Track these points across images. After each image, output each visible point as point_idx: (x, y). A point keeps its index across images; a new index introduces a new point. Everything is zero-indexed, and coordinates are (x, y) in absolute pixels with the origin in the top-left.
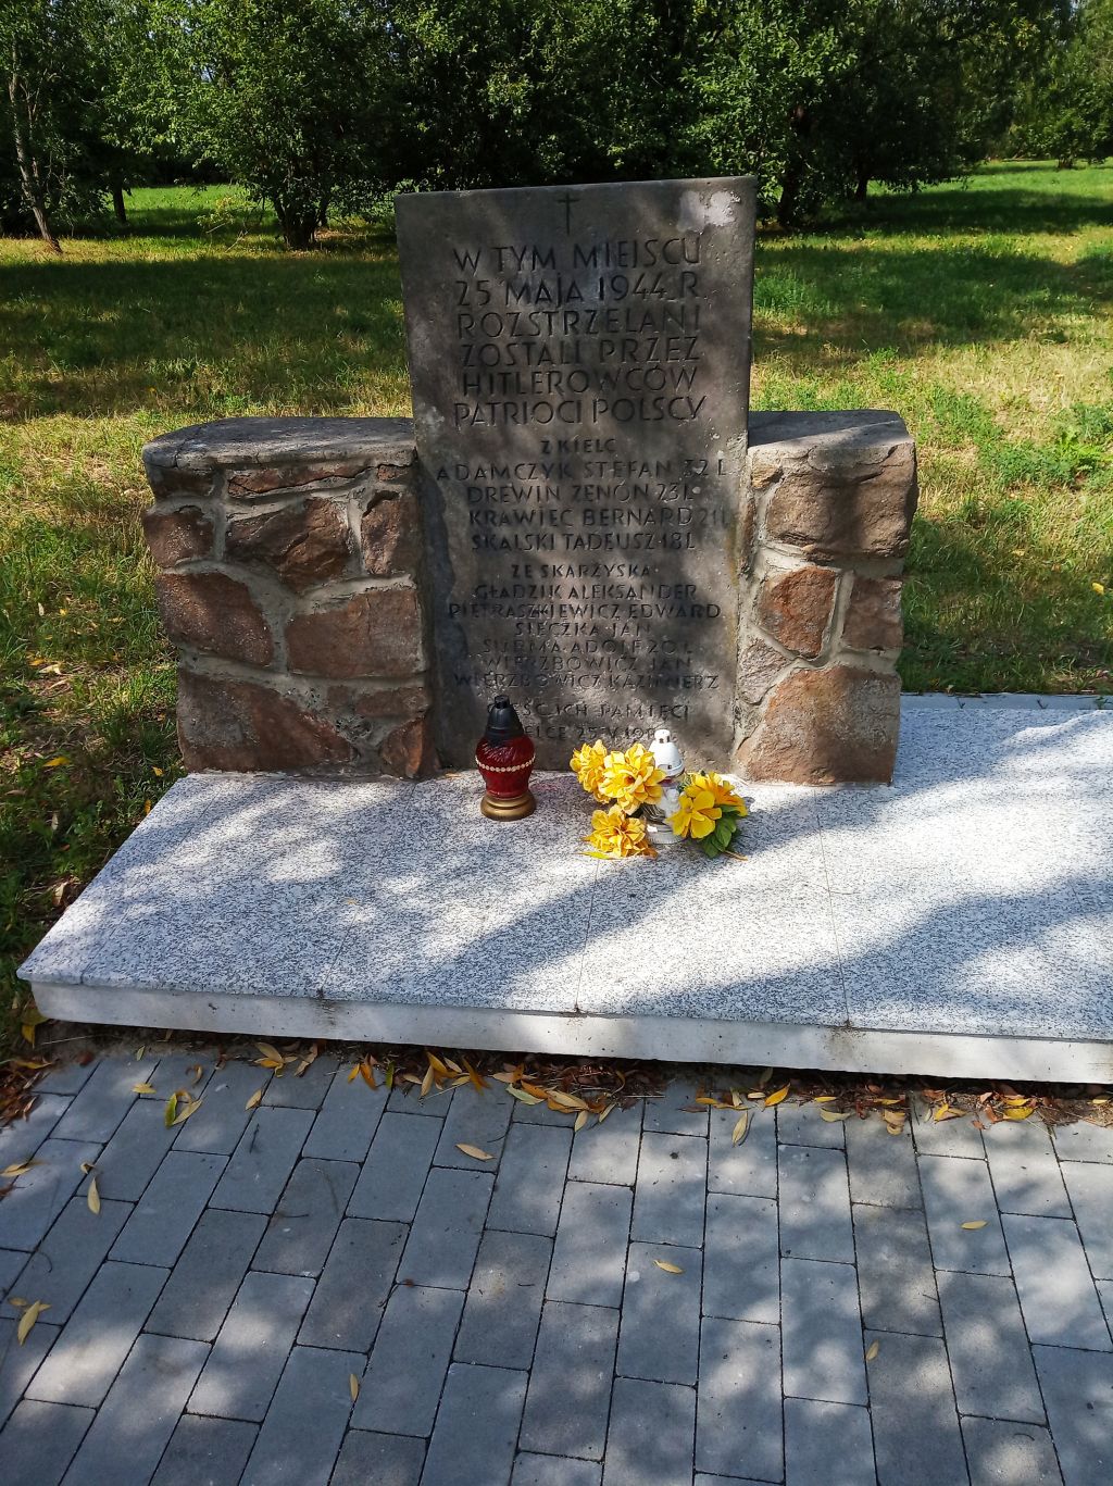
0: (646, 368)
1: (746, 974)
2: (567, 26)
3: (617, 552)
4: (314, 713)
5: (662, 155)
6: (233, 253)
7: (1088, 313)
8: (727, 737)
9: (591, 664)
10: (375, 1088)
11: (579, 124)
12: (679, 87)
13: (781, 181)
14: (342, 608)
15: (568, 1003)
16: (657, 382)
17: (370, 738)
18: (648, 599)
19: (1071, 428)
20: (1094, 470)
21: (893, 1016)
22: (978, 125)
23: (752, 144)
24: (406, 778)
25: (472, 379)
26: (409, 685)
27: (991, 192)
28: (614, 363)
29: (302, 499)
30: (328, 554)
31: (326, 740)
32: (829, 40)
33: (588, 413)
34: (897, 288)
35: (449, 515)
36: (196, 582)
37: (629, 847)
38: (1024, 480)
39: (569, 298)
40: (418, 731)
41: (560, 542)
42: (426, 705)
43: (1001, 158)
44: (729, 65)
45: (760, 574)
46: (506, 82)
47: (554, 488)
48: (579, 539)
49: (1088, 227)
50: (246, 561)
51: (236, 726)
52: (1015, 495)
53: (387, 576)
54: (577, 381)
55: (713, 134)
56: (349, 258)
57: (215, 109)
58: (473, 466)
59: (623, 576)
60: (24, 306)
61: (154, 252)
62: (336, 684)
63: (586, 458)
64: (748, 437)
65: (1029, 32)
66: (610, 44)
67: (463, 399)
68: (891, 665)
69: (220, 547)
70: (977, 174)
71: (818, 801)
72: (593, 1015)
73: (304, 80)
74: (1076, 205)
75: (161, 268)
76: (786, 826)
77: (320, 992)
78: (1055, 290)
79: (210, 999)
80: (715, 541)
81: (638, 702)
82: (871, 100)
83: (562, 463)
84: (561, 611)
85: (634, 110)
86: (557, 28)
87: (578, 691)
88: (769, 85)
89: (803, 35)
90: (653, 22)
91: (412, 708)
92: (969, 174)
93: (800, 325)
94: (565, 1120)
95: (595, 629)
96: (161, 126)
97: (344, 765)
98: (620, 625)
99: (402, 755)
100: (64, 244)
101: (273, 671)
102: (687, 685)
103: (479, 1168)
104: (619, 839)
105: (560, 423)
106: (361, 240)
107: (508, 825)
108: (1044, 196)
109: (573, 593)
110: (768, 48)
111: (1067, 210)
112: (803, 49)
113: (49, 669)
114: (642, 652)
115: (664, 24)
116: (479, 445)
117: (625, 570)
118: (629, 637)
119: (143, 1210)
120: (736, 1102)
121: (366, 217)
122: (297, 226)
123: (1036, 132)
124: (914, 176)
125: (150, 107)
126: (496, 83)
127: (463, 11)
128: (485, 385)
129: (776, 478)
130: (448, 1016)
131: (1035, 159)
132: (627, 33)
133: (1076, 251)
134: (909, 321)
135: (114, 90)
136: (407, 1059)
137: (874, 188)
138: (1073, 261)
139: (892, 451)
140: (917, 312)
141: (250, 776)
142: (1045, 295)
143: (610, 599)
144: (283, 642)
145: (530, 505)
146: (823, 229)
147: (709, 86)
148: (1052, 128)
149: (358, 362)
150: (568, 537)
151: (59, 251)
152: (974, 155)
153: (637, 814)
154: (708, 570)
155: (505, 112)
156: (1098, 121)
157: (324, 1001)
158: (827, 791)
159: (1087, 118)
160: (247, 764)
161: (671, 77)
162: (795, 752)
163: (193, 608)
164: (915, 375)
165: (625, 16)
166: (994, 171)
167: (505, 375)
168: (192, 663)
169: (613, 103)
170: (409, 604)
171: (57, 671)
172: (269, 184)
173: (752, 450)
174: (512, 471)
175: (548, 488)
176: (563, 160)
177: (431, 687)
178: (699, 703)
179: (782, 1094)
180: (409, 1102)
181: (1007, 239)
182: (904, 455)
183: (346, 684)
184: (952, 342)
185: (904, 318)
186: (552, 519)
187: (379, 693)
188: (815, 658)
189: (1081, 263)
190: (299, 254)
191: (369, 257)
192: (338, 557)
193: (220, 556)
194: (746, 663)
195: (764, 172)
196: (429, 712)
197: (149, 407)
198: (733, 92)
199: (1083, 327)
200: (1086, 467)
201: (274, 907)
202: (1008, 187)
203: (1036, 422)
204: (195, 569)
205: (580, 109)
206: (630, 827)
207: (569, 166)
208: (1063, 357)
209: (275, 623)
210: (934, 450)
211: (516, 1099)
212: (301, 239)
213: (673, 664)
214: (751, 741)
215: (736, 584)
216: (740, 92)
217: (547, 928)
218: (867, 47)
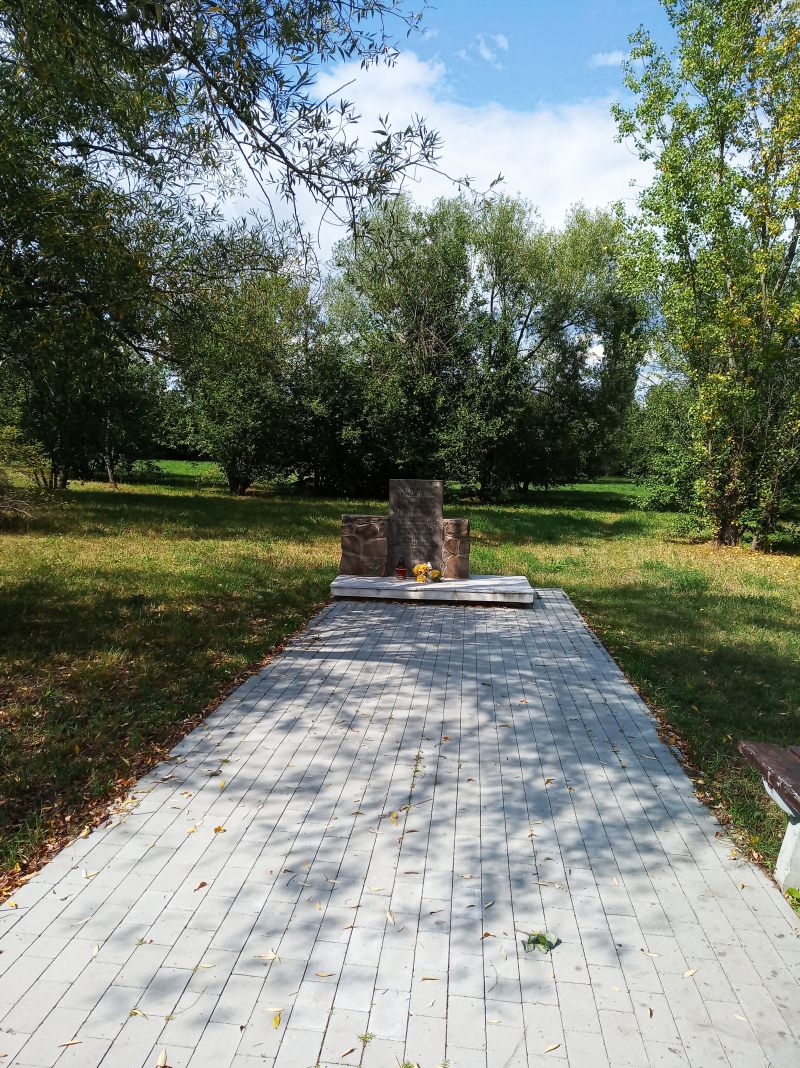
0: (427, 506)
3: (422, 536)
4: (366, 563)
8: (439, 566)
9: (416, 555)
12: (430, 437)
14: (373, 543)
16: (429, 509)
17: (376, 568)
18: (427, 544)
26: (384, 558)
28: (423, 505)
29: (370, 524)
30: (373, 533)
33: (418, 513)
35: (394, 528)
36: (348, 537)
39: (415, 495)
40: (384, 567)
41: (412, 533)
45: (445, 539)
46: (350, 430)
48: (416, 533)
50: (359, 534)
51: (353, 566)
53: (382, 538)
54: (416, 508)
55: (446, 457)
56: (268, 501)
58: (399, 520)
59: (423, 540)
62: (371, 558)
63: (417, 519)
68: (467, 557)
73: (259, 424)
80: (438, 534)
81: (424, 561)
83: (413, 520)
84: (412, 546)
87: (413, 559)
88: (471, 439)
90: (417, 409)
91: (384, 562)
95: (418, 550)
99: (381, 571)
101: (360, 555)
102: (433, 558)
104: (422, 578)
105: (413, 514)
109: (414, 543)
114: (426, 553)
116: (400, 517)
118: (424, 550)
126: (346, 430)
127: (332, 400)
129: (448, 524)
132: (405, 413)
137: (532, 487)
143: (421, 544)
144: (362, 549)
145: (408, 527)
151: (116, 488)
153: (424, 575)
154: (437, 539)
162: (451, 571)
163: (347, 542)
165: (405, 406)
169: (398, 441)
170: (386, 543)
172: (229, 467)
173: (444, 519)
174: (405, 521)
175: (411, 525)
177: (387, 558)
178: (435, 561)
186: (411, 529)
187: (378, 559)
188: (455, 555)
190: (237, 497)
193: (354, 533)
194: (443, 555)
196: (387, 564)
198: (455, 440)
205: (382, 444)
212: (240, 492)
213: (431, 555)
214: (444, 570)
215: (441, 541)
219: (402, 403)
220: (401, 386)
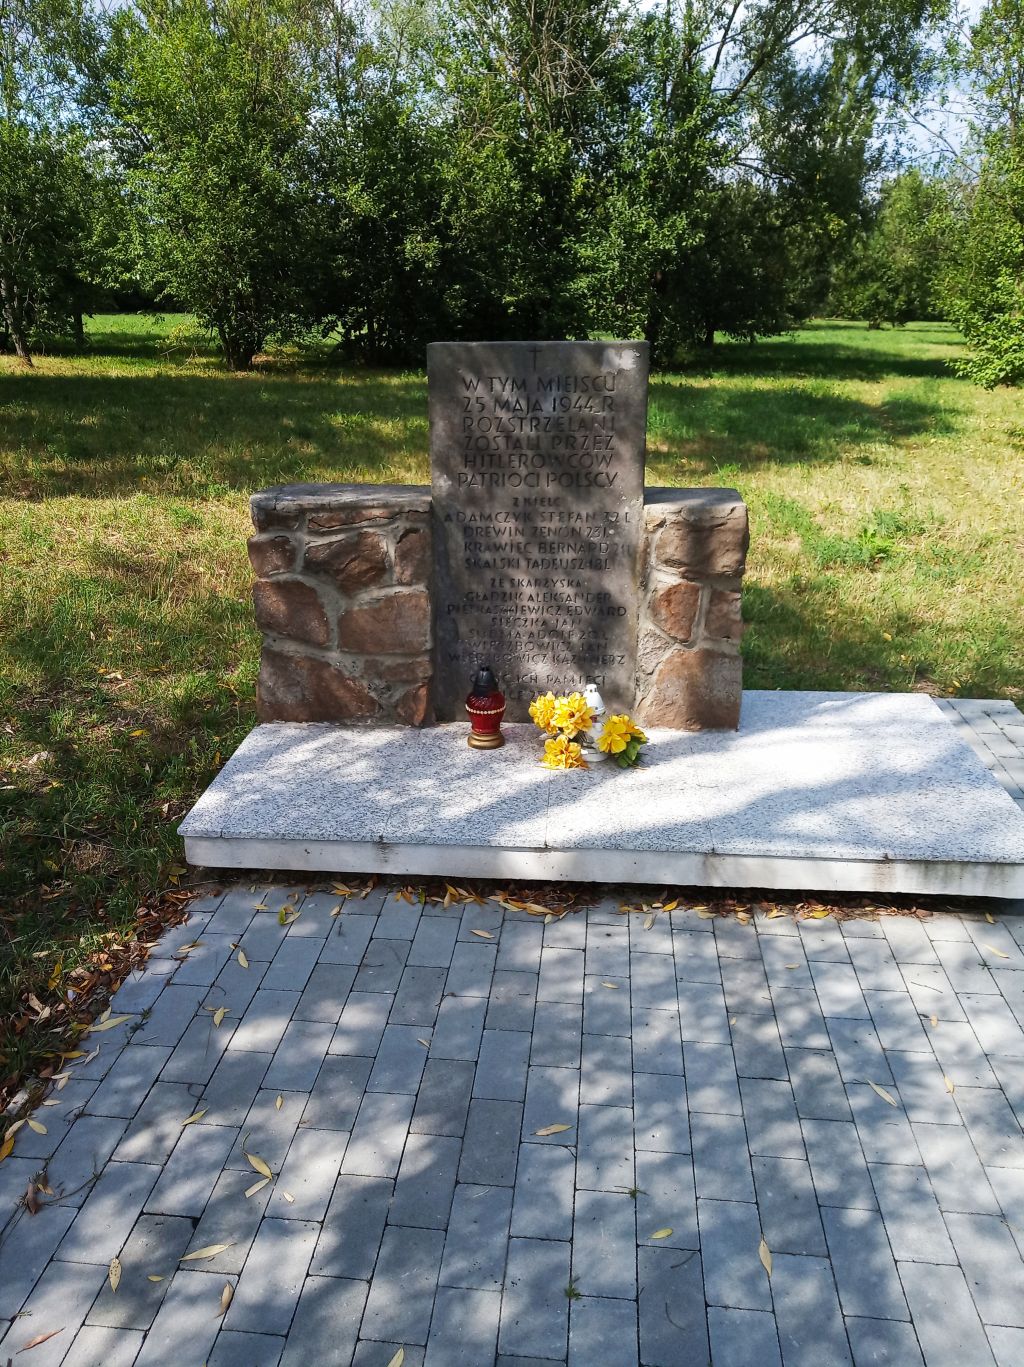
0: (581, 454)
1: (650, 824)
2: (469, 200)
3: (560, 570)
4: (354, 679)
5: (547, 304)
6: (184, 373)
7: (889, 443)
8: (630, 698)
9: (541, 646)
10: (413, 904)
11: (479, 277)
12: (561, 252)
13: (645, 329)
14: (377, 606)
15: (539, 842)
16: (588, 463)
17: (390, 697)
18: (579, 603)
19: (870, 526)
20: (889, 557)
21: (741, 846)
22: (803, 291)
23: (620, 298)
24: (413, 726)
25: (471, 458)
26: (419, 660)
27: (815, 345)
28: (562, 450)
29: (356, 532)
30: (371, 569)
31: (361, 698)
32: (682, 222)
33: (543, 482)
34: (739, 418)
35: (452, 545)
36: (279, 587)
37: (570, 761)
38: (835, 563)
39: (534, 409)
40: (423, 692)
41: (523, 563)
42: (430, 673)
43: (822, 317)
44: (601, 236)
45: (652, 587)
46: (419, 242)
47: (520, 528)
48: (536, 562)
49: (891, 376)
50: (317, 573)
51: (299, 689)
52: (829, 573)
53: (409, 584)
54: (537, 461)
55: (589, 290)
56: (286, 379)
57: (178, 255)
58: (469, 513)
59: (565, 590)
60: (16, 410)
61: (114, 369)
62: (370, 658)
63: (542, 509)
64: (644, 499)
65: (838, 224)
66: (504, 215)
67: (465, 470)
68: (735, 649)
69: (299, 563)
70: (804, 329)
71: (689, 738)
72: (555, 849)
73: (253, 235)
74: (883, 358)
75: (123, 383)
76: (669, 752)
77: (381, 837)
78: (864, 424)
79: (306, 845)
80: (623, 565)
81: (571, 673)
82: (716, 268)
83: (525, 513)
84: (523, 610)
85: (523, 268)
86: (463, 202)
87: (531, 665)
88: (633, 254)
89: (661, 216)
90: (539, 199)
91: (421, 675)
92: (796, 329)
93: (663, 444)
94: (541, 918)
95: (544, 623)
96: (128, 266)
97: (370, 717)
98: (561, 620)
99: (411, 708)
100: (35, 360)
101: (328, 649)
102: (604, 662)
103: (485, 942)
104: (563, 757)
105: (526, 487)
106: (292, 364)
107: (488, 752)
108: (857, 349)
109: (531, 598)
110: (632, 224)
111: (874, 362)
112: (661, 227)
113: (113, 675)
114: (575, 639)
115: (548, 203)
116: (472, 500)
117: (565, 583)
118: (568, 627)
119: (276, 965)
120: (645, 908)
121: (300, 346)
122: (238, 351)
123: (849, 299)
124: (752, 329)
125: (120, 251)
126: (412, 243)
127: (385, 185)
128: (479, 461)
129: (661, 524)
130: (462, 853)
131: (851, 320)
132: (518, 207)
133: (881, 395)
134: (748, 443)
135: (89, 237)
136: (431, 886)
137: (719, 338)
138: (879, 403)
139: (732, 510)
140: (756, 437)
141: (305, 725)
142: (856, 428)
143: (553, 600)
144: (336, 629)
145: (505, 539)
146: (678, 368)
147: (585, 251)
148: (863, 296)
149: (309, 461)
150: (528, 560)
151: (31, 365)
152: (800, 314)
153: (575, 740)
154: (618, 584)
155: (418, 265)
156: (898, 294)
157: (382, 844)
158: (696, 734)
159: (889, 291)
160: (301, 717)
161: (554, 242)
162: (674, 708)
163: (275, 604)
164: (753, 485)
165: (516, 194)
166: (817, 328)
167: (492, 456)
168: (272, 643)
169: (507, 261)
170: (423, 602)
171: (119, 677)
172: (218, 318)
173: (646, 507)
174: (493, 516)
175: (517, 529)
176: (465, 305)
177: (433, 661)
178: (612, 674)
179: (674, 904)
180: (437, 910)
181: (827, 383)
182: (739, 512)
183: (378, 658)
184: (783, 461)
185: (745, 441)
186: (519, 548)
187: (399, 665)
188: (686, 642)
189: (884, 404)
190: (240, 374)
191: (302, 378)
192: (379, 571)
193: (299, 569)
194: (645, 646)
195: (629, 321)
196: (431, 679)
197: (145, 491)
198: (605, 258)
199: (884, 454)
200: (882, 555)
201: (340, 795)
202: (828, 341)
203: (846, 522)
204: (282, 578)
205: (478, 266)
206: (571, 748)
207: (470, 310)
208: (869, 476)
209: (332, 616)
210: (768, 541)
211: (506, 909)
212: (244, 364)
213: (595, 647)
214: (647, 699)
215: (636, 593)
216: (610, 258)
217: (522, 805)
218: (711, 227)
219: (511, 190)
220: (509, 155)
